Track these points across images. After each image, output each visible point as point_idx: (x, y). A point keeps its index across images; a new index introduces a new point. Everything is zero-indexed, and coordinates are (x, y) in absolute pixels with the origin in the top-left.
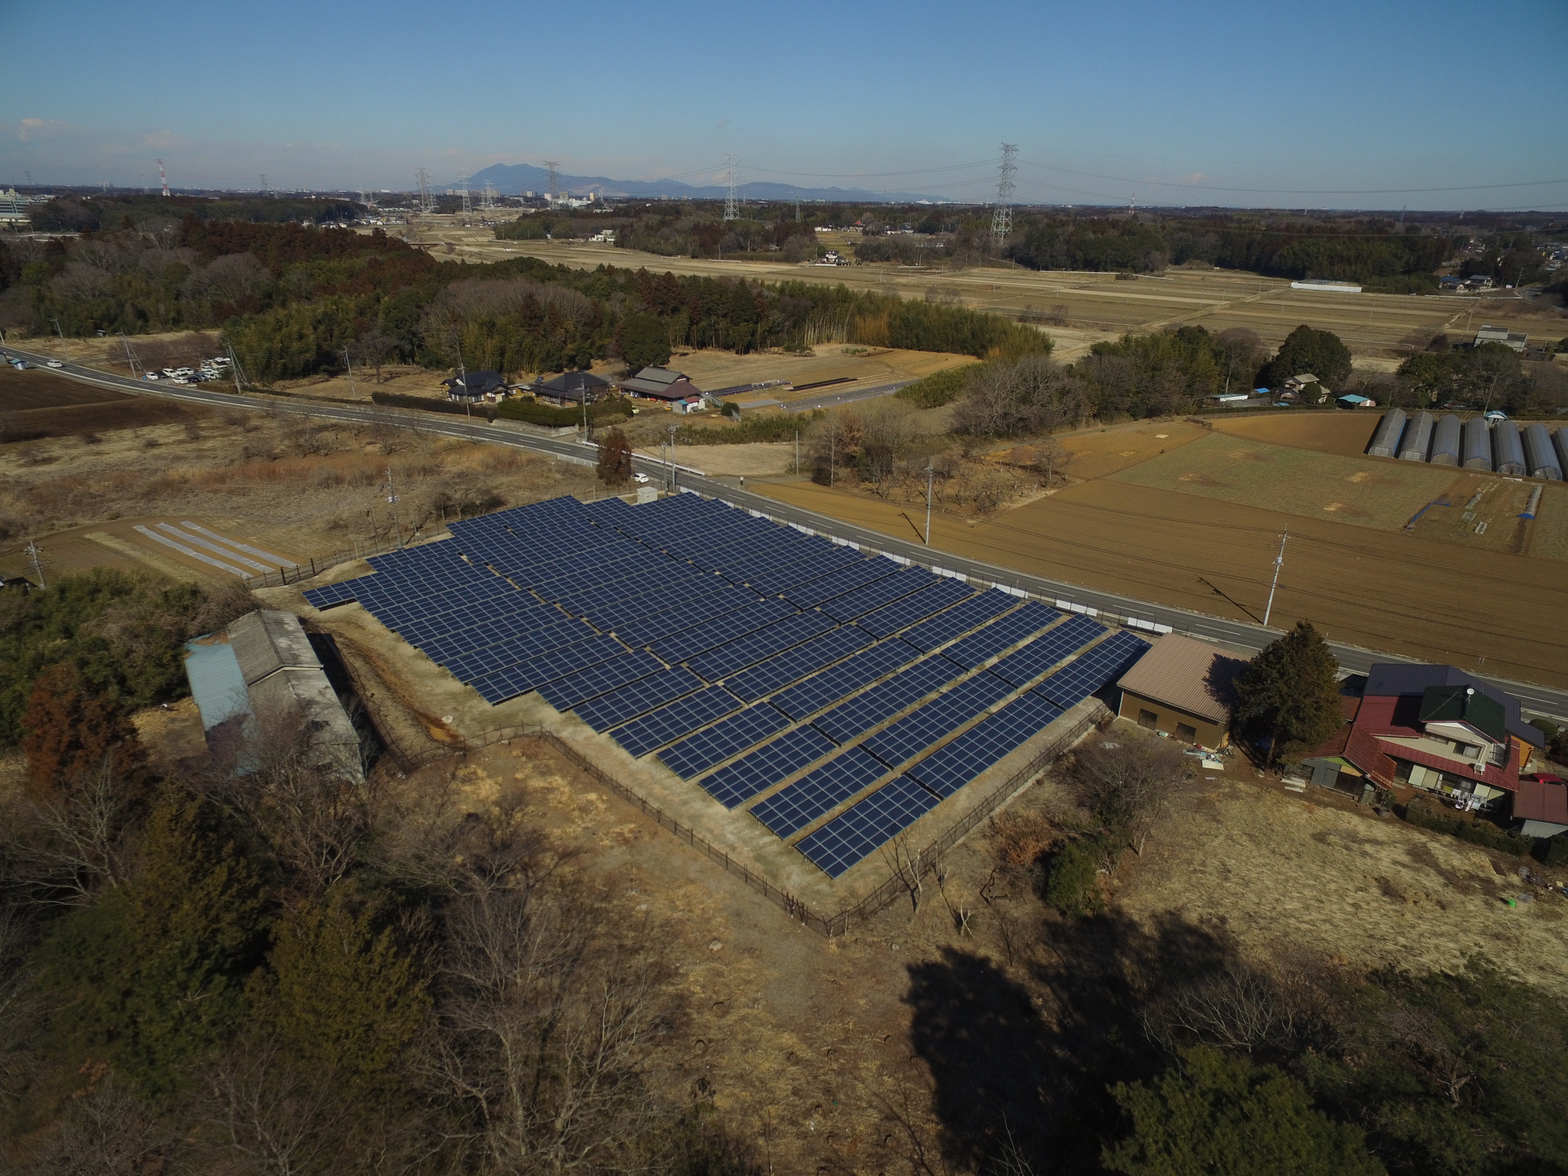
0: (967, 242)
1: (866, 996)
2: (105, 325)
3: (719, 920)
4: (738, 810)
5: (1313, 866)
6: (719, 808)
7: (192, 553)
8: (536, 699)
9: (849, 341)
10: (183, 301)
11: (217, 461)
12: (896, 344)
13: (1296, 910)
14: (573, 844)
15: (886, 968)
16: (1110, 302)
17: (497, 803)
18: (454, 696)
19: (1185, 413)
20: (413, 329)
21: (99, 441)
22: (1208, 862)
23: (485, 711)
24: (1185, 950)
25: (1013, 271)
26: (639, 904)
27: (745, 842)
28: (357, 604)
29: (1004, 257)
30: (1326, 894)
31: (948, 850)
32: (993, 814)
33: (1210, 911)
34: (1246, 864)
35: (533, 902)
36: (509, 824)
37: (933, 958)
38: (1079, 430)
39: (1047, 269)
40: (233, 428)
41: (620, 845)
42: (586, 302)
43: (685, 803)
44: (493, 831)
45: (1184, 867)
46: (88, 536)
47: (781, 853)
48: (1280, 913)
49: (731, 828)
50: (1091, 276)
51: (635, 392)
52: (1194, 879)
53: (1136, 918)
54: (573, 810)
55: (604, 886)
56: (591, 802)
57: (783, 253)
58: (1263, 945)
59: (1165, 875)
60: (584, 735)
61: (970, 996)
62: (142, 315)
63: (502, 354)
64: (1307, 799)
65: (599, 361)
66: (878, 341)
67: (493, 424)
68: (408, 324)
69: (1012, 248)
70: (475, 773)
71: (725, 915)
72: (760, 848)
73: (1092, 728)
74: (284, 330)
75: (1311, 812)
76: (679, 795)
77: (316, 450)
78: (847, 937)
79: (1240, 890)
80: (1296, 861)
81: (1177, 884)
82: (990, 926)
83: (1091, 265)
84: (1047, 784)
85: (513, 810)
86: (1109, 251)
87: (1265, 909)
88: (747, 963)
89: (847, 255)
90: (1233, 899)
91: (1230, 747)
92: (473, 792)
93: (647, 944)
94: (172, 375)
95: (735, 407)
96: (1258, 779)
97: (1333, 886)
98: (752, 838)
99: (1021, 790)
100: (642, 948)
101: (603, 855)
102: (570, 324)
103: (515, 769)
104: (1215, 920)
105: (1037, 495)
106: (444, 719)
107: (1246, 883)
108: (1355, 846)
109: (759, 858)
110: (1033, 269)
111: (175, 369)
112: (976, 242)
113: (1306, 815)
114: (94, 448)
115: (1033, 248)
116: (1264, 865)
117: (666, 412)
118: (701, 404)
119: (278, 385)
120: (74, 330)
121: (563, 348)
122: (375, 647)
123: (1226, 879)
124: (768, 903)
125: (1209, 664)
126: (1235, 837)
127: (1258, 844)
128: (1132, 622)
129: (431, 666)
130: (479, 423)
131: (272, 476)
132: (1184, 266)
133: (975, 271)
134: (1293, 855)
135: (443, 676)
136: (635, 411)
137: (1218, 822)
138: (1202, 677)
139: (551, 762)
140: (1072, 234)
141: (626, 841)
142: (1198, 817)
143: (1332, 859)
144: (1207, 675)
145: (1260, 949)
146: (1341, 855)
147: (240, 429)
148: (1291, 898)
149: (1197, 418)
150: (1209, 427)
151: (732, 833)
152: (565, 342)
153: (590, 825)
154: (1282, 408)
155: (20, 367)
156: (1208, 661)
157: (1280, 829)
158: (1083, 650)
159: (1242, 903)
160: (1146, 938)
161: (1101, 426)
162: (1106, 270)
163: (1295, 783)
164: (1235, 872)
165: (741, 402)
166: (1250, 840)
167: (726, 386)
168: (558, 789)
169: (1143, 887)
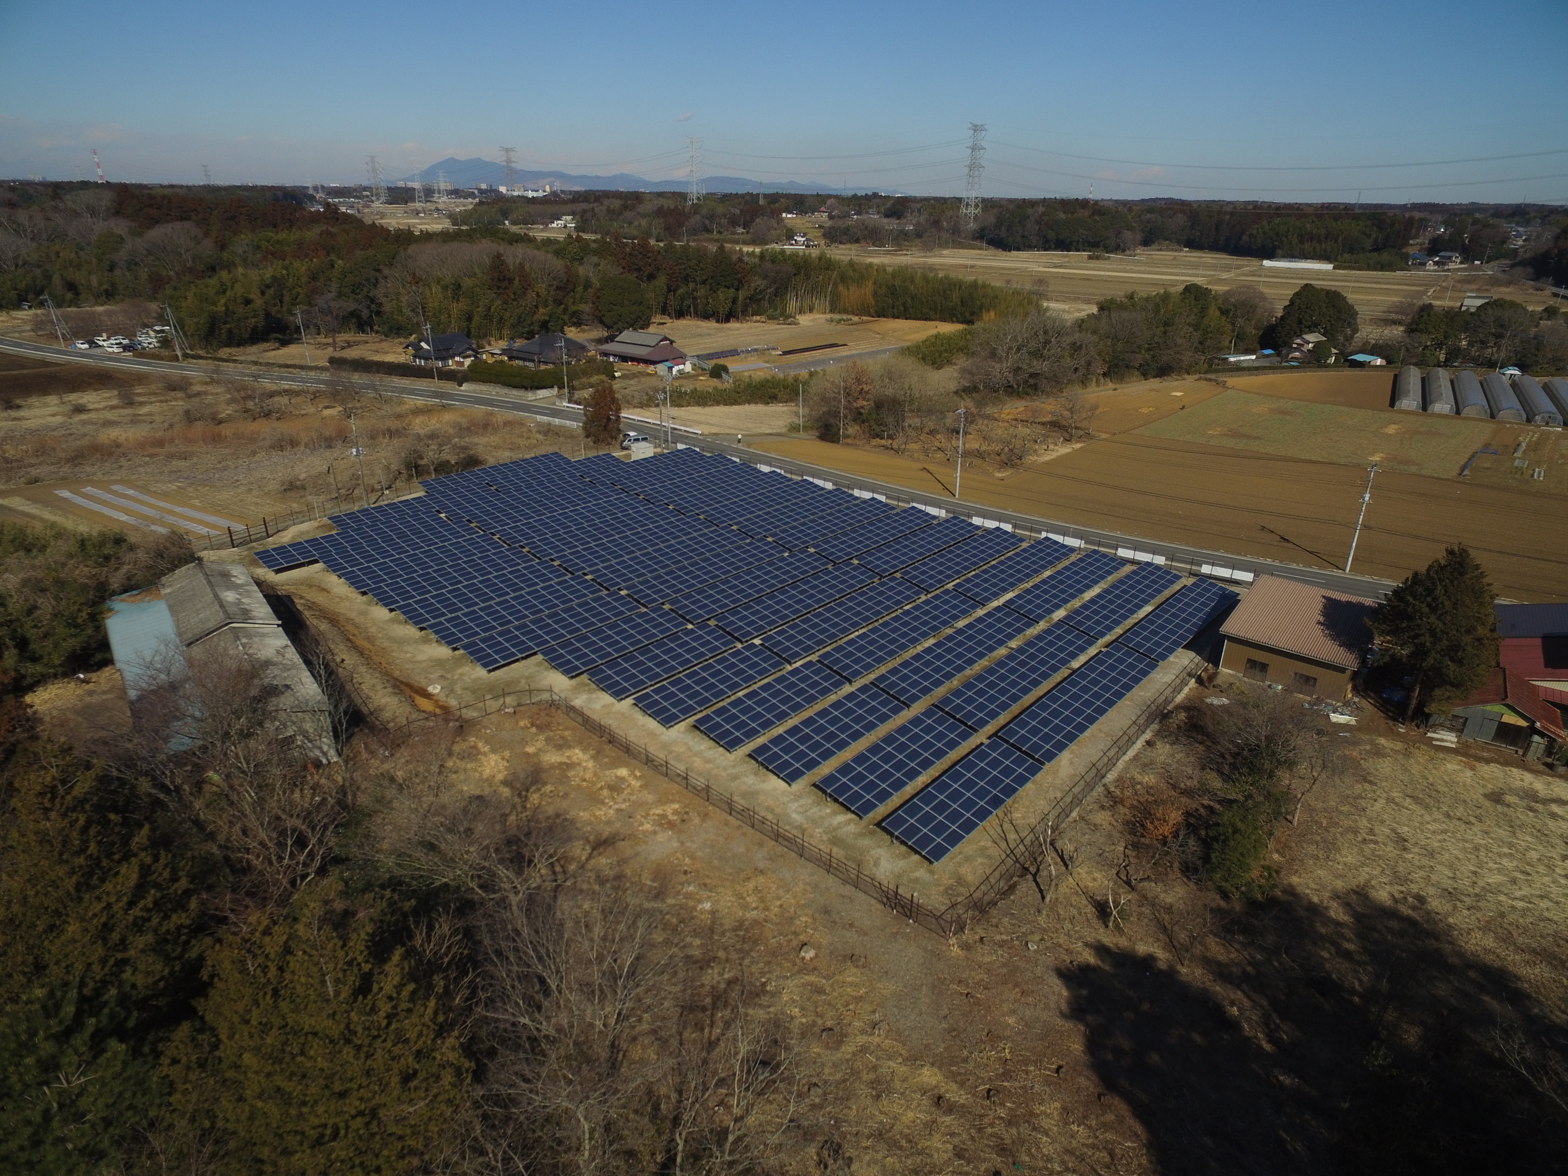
0: (936, 224)
1: (1013, 1012)
2: (31, 296)
3: (804, 919)
4: (800, 785)
5: (1501, 831)
6: (775, 784)
8: (539, 664)
9: (832, 311)
10: (118, 272)
11: (154, 425)
12: (881, 313)
13: (1501, 884)
14: (607, 831)
15: (1029, 974)
16: (1088, 279)
17: (505, 783)
18: (440, 663)
19: (1195, 372)
20: (371, 295)
21: (19, 407)
22: (1377, 830)
23: (480, 679)
24: (1390, 938)
25: (985, 252)
26: (699, 901)
27: (815, 822)
28: (320, 566)
29: (975, 238)
30: (1529, 864)
33: (1400, 888)
34: (1422, 831)
35: (564, 904)
36: (524, 807)
37: (1080, 959)
38: (1090, 389)
39: (1018, 249)
40: (173, 394)
41: (664, 830)
42: (558, 265)
43: (735, 778)
44: (505, 816)
45: (1350, 836)
47: (862, 835)
48: (1483, 888)
49: (794, 806)
50: (1064, 256)
51: (615, 356)
52: (1367, 851)
53: (1316, 900)
54: (601, 788)
55: (653, 881)
56: (622, 779)
57: (750, 236)
58: (1480, 929)
59: (1330, 847)
60: (602, 703)
61: (1146, 1006)
62: (71, 287)
63: (470, 319)
64: (1465, 755)
65: (572, 329)
66: (863, 310)
67: (463, 388)
68: (365, 290)
69: (982, 230)
70: (475, 747)
71: (810, 912)
72: (835, 829)
73: (1192, 683)
74: (228, 293)
75: (1473, 768)
76: (725, 769)
77: (267, 415)
78: (967, 935)
79: (1425, 861)
80: (1478, 826)
81: (1349, 857)
82: (1140, 915)
83: (1063, 245)
84: (1159, 745)
85: (527, 790)
86: (1080, 231)
87: (1464, 884)
88: (851, 975)
89: (816, 237)
90: (1422, 873)
91: (1356, 699)
92: (476, 770)
93: (720, 954)
95: (725, 369)
96: (1399, 734)
97: (1534, 855)
98: (823, 817)
99: (1131, 753)
100: (714, 959)
101: (646, 843)
102: (541, 287)
103: (524, 742)
104: (1410, 899)
105: (1064, 450)
106: (430, 689)
107: (1429, 853)
108: (1540, 807)
109: (835, 841)
110: (1004, 249)
111: (109, 338)
112: (945, 223)
113: (1469, 773)
114: (14, 414)
115: (1003, 229)
116: (1445, 832)
117: (649, 375)
118: (688, 367)
119: (224, 352)
121: (535, 313)
122: (342, 611)
123: (1405, 849)
124: (862, 896)
125: (1320, 607)
126: (1397, 800)
127: (1427, 807)
128: (1206, 569)
129: (411, 631)
130: (449, 387)
131: (217, 439)
132: (1155, 246)
133: (946, 252)
134: (1472, 819)
135: (426, 641)
136: (616, 374)
137: (1371, 782)
138: (1315, 620)
139: (567, 734)
140: (1043, 214)
141: (671, 825)
142: (1346, 778)
143: (1518, 823)
144: (1322, 619)
145: (1479, 934)
146: (1529, 818)
147: (180, 394)
148: (1490, 870)
149: (1209, 376)
150: (1223, 385)
151: (798, 813)
152: (536, 307)
153: (623, 806)
154: (1293, 367)
156: (1318, 605)
157: (1446, 790)
158: (1159, 599)
159: (1434, 878)
160: (1338, 924)
161: (1111, 385)
162: (1078, 250)
163: (1445, 737)
164: (1412, 841)
165: (734, 366)
166: (1416, 803)
167: (712, 351)
168: (579, 764)
169: (1311, 862)
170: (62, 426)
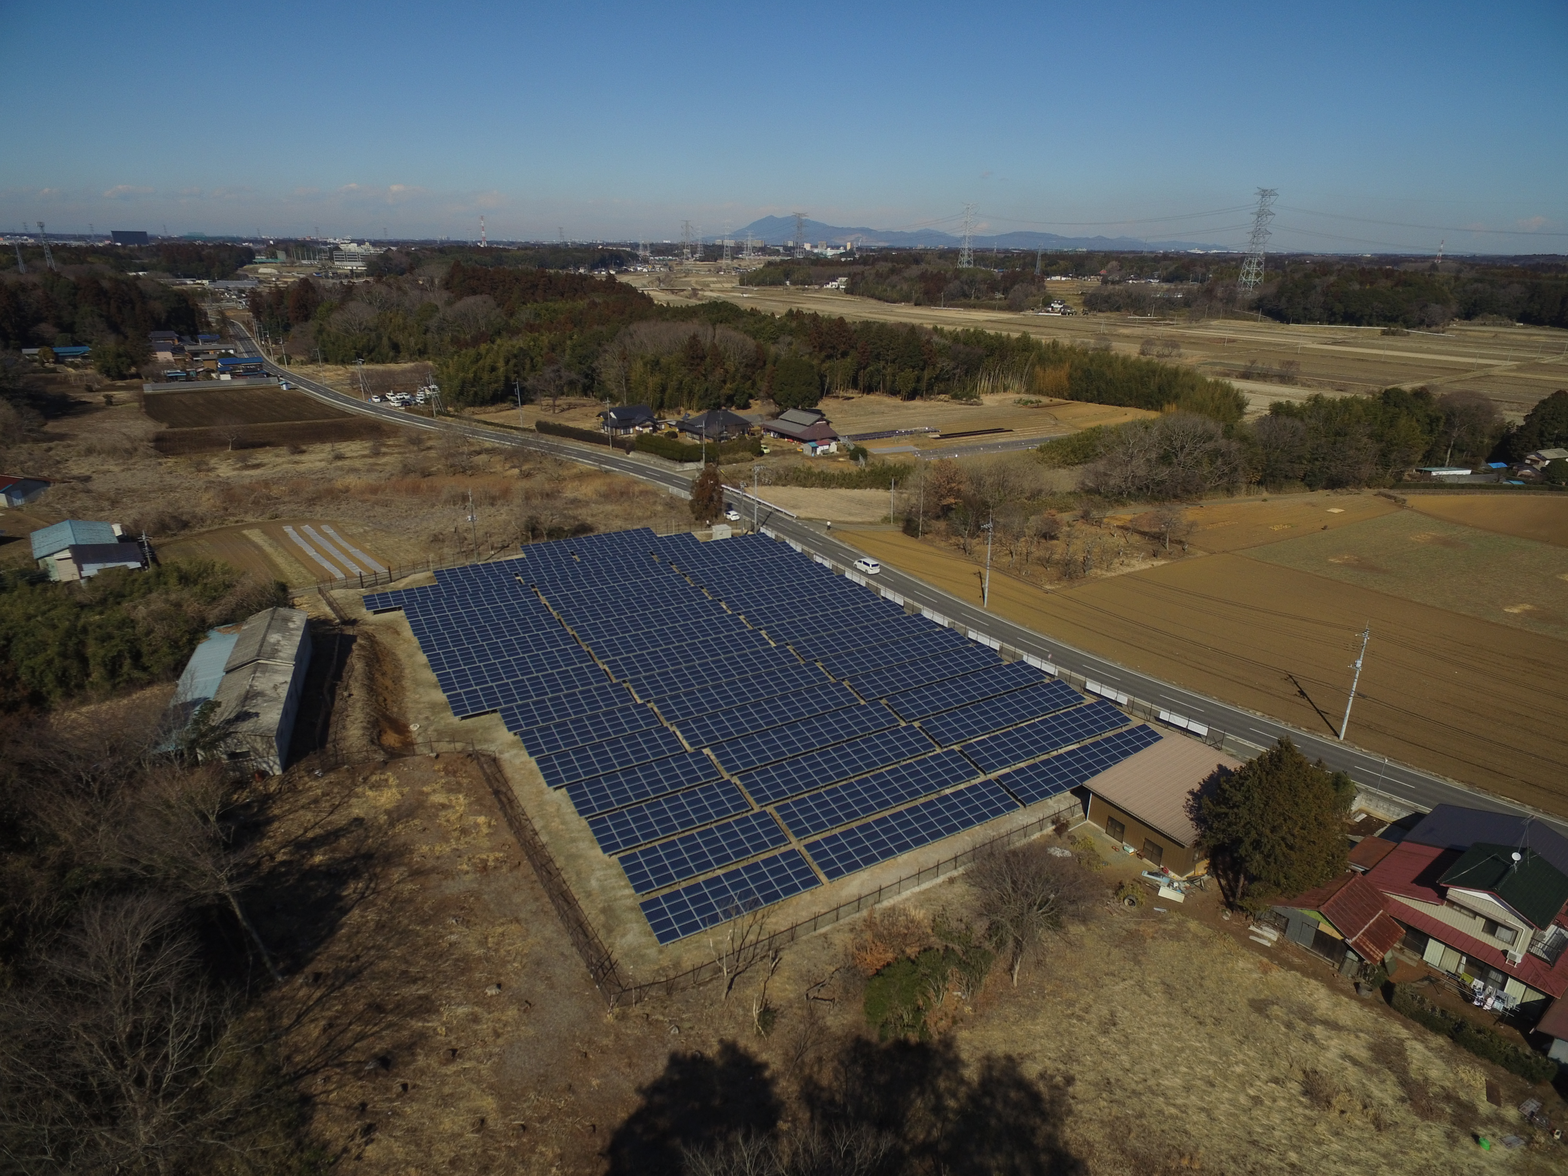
0: (1209, 293)
1: (605, 1076)
2: (365, 354)
3: (516, 965)
4: (611, 856)
5: (1228, 1039)
6: (596, 851)
7: (312, 553)
8: (497, 719)
9: (1028, 391)
10: (430, 335)
11: (382, 475)
12: (1075, 396)
13: (1172, 1088)
14: (430, 863)
16: (1361, 359)
17: (388, 812)
18: (434, 707)
19: (1378, 486)
20: (593, 365)
21: (303, 452)
22: (1094, 1009)
23: (452, 724)
24: (999, 1106)
25: (1259, 324)
26: (452, 933)
27: (603, 890)
28: (402, 613)
29: (1251, 309)
30: (1224, 1077)
31: (804, 938)
32: (877, 906)
33: (1061, 1066)
34: (1142, 1019)
35: (356, 912)
36: (386, 833)
37: (706, 1052)
38: (1237, 498)
39: (1298, 322)
40: (411, 447)
41: (475, 872)
42: (751, 343)
43: (573, 840)
44: (367, 837)
45: (1061, 1007)
46: (245, 532)
47: (632, 909)
48: (1149, 1087)
49: (599, 874)
50: (1351, 331)
51: (775, 432)
52: (1064, 1025)
53: (964, 1056)
54: (455, 830)
55: (432, 909)
56: (477, 825)
57: (1007, 302)
58: (1102, 1122)
59: (1033, 1012)
60: (520, 759)
61: (717, 1102)
64: (1270, 956)
65: (756, 402)
66: (1056, 392)
67: (628, 456)
68: (589, 361)
69: (1260, 300)
70: (387, 780)
71: (525, 961)
72: (615, 900)
73: (1050, 829)
75: (1265, 972)
76: (572, 832)
77: (465, 471)
78: (636, 1010)
79: (1114, 1048)
80: (1210, 1028)
81: (1039, 1026)
82: (793, 1029)
83: (1351, 318)
84: (959, 883)
85: (398, 821)
86: (1375, 304)
87: (1132, 1079)
88: (511, 1014)
89: (1075, 304)
90: (1098, 1058)
91: (1206, 877)
92: (375, 798)
93: (430, 975)
94: (392, 398)
95: (864, 453)
96: (1219, 920)
97: (1239, 1069)
98: (613, 888)
99: (926, 886)
100: (422, 979)
101: (453, 879)
102: (731, 365)
103: (425, 783)
104: (1059, 1078)
105: (1139, 565)
106: (411, 727)
107: (1127, 1041)
108: (1302, 1025)
109: (608, 911)
110: (1282, 322)
111: (395, 393)
112: (1219, 292)
113: (1256, 975)
114: (297, 458)
115: (1284, 299)
116: (1164, 1026)
117: (797, 453)
118: (833, 447)
119: (469, 412)
120: (340, 358)
121: (722, 387)
123: (1106, 1032)
124: (577, 958)
125: (1205, 776)
126: (1147, 985)
127: (1172, 998)
128: (1164, 714)
129: (431, 676)
130: (617, 454)
131: (415, 490)
132: (1476, 321)
133: (1215, 323)
134: (1208, 1021)
135: (434, 686)
136: (766, 451)
137: (1138, 962)
138: (1189, 789)
139: (465, 781)
140: (1332, 285)
141: (485, 869)
142: (1115, 952)
143: (1260, 1035)
144: (1195, 788)
145: (1094, 1126)
146: (1276, 1033)
147: (415, 448)
148: (1175, 1073)
149: (1392, 492)
150: (1401, 504)
151: (598, 880)
152: (724, 382)
153: (461, 847)
154: (1513, 487)
155: (284, 387)
157: (1212, 986)
159: (1106, 1064)
160: (962, 1081)
161: (1265, 495)
162: (1370, 325)
163: (1265, 934)
164: (1120, 1027)
165: (875, 448)
166: (1164, 993)
167: (868, 431)
168: (454, 807)
169: (996, 1022)
170: (322, 471)
